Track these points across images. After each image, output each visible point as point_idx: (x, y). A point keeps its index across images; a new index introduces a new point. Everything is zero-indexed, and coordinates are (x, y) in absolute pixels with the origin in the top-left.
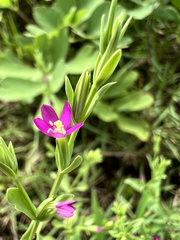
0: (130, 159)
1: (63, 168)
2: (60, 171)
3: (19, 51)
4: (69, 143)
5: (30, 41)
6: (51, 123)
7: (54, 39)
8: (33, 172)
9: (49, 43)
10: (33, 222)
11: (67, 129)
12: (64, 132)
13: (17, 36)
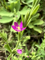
0: (36, 37)
1: (19, 40)
2: (19, 41)
3: (6, 7)
4: (21, 34)
5: (9, 4)
6: (17, 27)
7: (16, 4)
8: (10, 40)
9: (15, 5)
10: (11, 54)
11: (21, 29)
12: (20, 30)
13: (6, 3)
